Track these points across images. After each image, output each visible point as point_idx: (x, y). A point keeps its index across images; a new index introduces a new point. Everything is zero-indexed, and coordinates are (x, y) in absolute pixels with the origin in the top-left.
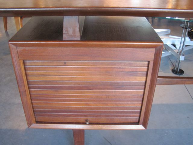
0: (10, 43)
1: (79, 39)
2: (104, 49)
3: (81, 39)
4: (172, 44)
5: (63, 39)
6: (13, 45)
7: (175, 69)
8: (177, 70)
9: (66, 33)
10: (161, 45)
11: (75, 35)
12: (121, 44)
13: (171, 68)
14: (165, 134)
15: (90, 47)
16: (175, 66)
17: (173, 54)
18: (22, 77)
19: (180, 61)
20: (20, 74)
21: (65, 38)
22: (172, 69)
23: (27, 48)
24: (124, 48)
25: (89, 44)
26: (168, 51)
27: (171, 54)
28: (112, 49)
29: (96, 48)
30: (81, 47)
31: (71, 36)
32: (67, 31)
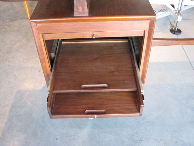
0: (31, 21)
1: (88, 15)
2: (108, 22)
3: (89, 15)
4: (171, 5)
5: (75, 16)
6: (33, 23)
7: (173, 29)
8: (175, 30)
9: (77, 10)
10: (154, 18)
11: (84, 12)
12: (122, 18)
13: (169, 28)
14: (162, 89)
15: (97, 21)
16: (173, 25)
17: (171, 14)
18: (42, 47)
19: (177, 21)
20: (40, 45)
21: (76, 15)
22: (171, 28)
23: (45, 24)
24: (124, 21)
25: (96, 19)
26: (167, 12)
27: (169, 14)
28: (114, 22)
29: (102, 22)
30: (89, 21)
31: (81, 13)
32: (78, 9)
